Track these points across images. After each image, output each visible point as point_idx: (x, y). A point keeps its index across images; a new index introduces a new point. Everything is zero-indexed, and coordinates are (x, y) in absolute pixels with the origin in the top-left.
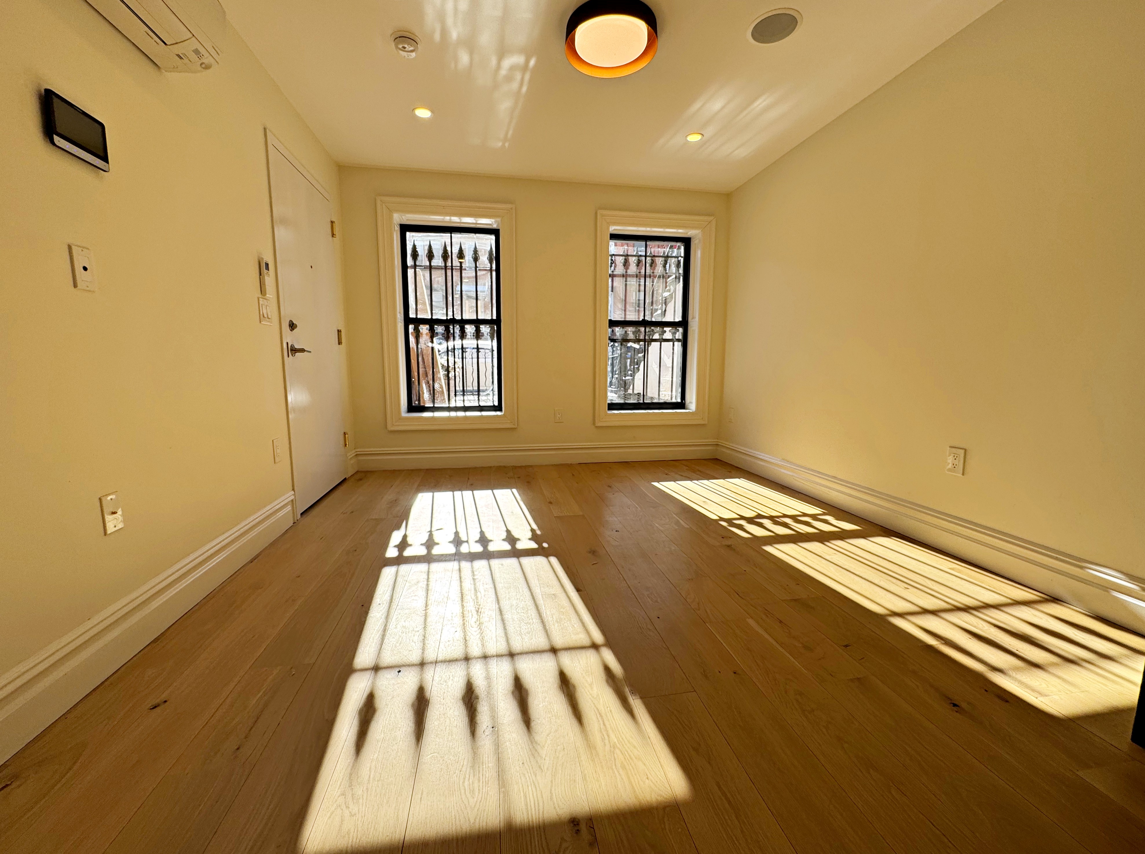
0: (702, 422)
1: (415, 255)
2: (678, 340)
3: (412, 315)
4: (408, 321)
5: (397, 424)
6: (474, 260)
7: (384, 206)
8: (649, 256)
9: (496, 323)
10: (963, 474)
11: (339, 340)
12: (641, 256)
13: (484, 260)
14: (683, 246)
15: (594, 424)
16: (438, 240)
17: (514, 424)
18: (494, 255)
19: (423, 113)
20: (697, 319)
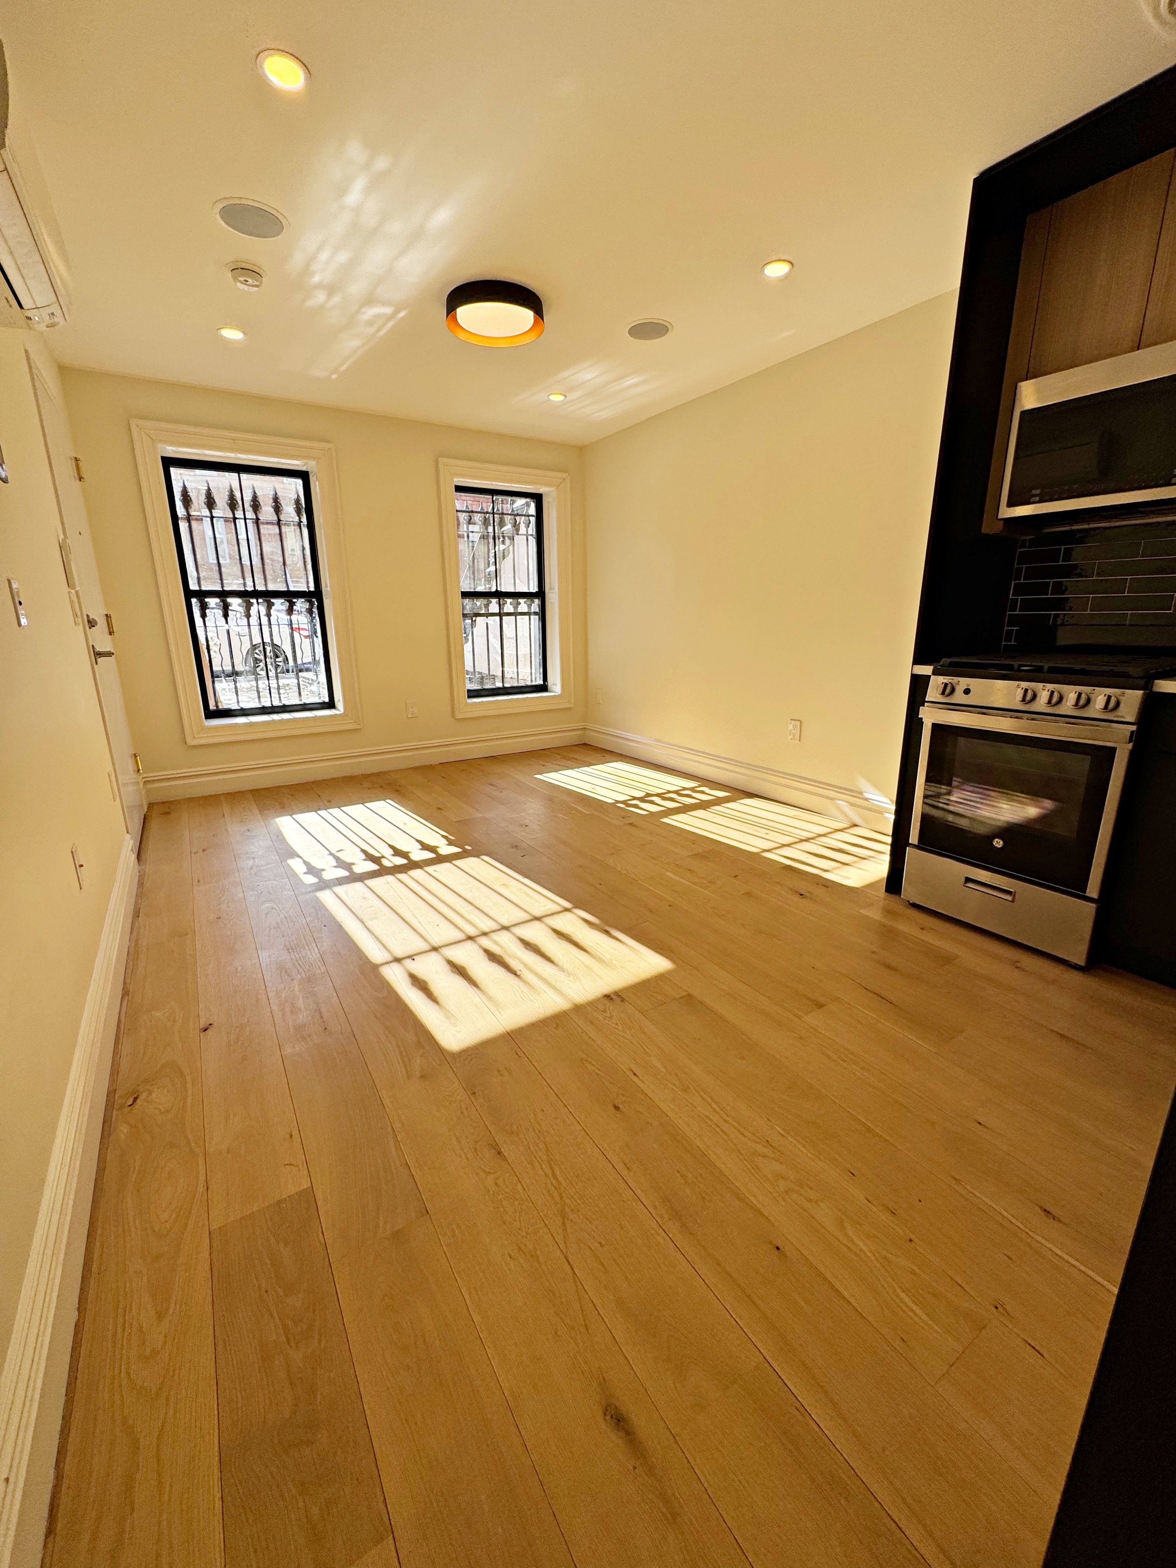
0: (567, 706)
1: (187, 500)
2: (535, 613)
3: (193, 586)
4: (189, 594)
5: (198, 736)
6: (275, 511)
7: (143, 433)
8: (497, 514)
9: (315, 596)
10: (800, 741)
11: (109, 630)
12: (487, 513)
13: (289, 511)
14: (534, 502)
15: (453, 716)
16: (223, 481)
17: (358, 724)
18: (304, 506)
19: (232, 334)
20: (556, 590)
